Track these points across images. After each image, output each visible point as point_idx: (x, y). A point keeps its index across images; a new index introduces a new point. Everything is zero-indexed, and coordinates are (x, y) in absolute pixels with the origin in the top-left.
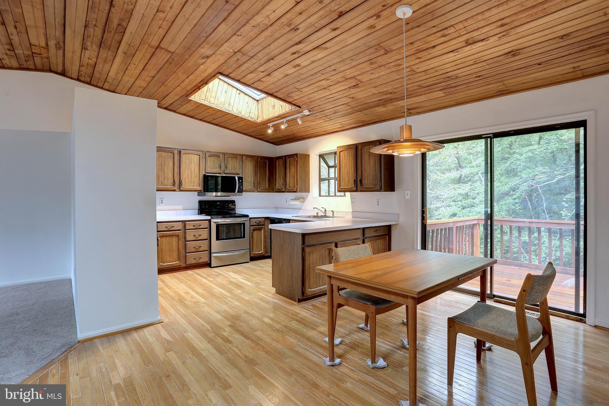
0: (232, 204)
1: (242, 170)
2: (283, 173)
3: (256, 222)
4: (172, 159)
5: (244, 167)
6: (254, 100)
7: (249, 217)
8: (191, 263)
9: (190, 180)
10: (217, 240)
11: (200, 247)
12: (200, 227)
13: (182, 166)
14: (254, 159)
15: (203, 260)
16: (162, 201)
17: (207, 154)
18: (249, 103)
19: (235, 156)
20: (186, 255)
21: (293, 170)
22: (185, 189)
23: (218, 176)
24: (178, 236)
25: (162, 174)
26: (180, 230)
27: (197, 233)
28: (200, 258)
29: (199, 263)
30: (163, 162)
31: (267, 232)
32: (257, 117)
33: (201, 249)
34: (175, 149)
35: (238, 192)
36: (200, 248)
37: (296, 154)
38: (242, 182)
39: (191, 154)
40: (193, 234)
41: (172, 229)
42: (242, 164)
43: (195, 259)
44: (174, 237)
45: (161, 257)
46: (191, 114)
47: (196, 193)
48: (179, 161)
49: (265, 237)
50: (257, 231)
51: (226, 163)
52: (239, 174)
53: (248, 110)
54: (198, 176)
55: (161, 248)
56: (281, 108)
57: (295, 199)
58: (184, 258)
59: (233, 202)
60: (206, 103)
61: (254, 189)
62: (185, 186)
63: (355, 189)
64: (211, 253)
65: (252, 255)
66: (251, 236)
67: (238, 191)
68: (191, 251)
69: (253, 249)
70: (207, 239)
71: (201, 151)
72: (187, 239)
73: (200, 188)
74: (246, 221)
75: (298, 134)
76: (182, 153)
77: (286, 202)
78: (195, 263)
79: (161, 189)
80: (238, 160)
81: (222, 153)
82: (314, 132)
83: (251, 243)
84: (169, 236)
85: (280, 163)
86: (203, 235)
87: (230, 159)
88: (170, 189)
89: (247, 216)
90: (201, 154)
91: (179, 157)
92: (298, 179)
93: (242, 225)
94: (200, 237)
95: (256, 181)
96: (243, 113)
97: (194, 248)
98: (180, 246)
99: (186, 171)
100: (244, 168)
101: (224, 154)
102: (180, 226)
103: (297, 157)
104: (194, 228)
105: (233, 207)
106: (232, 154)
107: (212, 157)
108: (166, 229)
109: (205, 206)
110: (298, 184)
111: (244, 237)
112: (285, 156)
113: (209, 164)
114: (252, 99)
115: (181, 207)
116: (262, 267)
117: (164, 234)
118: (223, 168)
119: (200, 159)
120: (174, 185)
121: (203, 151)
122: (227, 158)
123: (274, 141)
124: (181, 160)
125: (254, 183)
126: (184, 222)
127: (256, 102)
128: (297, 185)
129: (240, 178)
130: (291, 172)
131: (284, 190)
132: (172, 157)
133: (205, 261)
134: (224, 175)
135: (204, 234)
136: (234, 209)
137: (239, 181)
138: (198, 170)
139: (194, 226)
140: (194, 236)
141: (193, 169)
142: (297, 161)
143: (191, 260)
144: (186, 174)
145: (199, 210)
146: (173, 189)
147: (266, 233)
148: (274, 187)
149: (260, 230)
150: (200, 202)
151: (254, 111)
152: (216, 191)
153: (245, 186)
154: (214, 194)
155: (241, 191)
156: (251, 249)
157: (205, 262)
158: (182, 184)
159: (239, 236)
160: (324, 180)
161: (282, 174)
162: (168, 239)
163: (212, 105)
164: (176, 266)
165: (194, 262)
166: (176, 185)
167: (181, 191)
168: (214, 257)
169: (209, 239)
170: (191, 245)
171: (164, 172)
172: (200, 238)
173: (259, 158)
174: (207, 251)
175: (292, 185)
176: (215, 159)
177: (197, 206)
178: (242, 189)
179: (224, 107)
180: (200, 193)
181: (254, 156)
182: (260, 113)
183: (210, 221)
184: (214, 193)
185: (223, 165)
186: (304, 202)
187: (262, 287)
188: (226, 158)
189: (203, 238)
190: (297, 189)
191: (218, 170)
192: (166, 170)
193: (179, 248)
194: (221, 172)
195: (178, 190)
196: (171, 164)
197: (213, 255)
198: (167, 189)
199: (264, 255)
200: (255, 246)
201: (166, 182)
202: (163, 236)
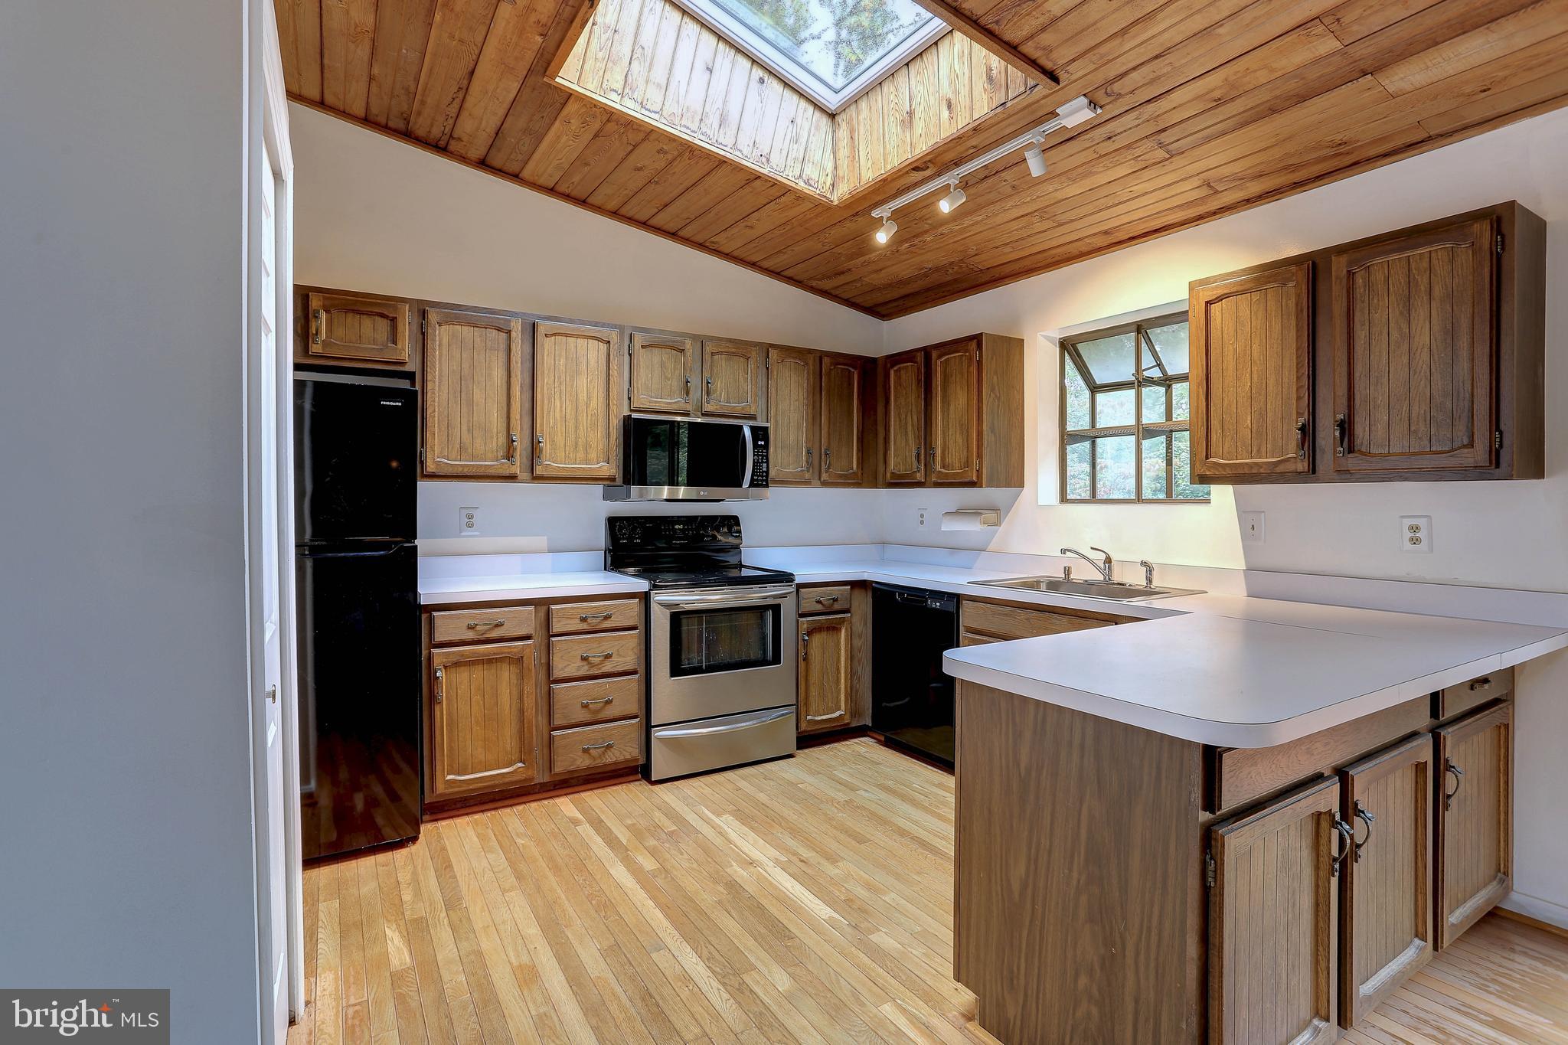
0: (730, 531)
1: (764, 401)
2: (919, 413)
3: (819, 602)
4: (502, 356)
5: (772, 390)
6: (818, 114)
7: (792, 581)
8: (571, 768)
9: (572, 437)
10: (672, 675)
11: (609, 702)
12: (607, 624)
13: (539, 384)
14: (811, 362)
15: (617, 754)
16: (470, 517)
17: (638, 341)
18: (798, 121)
19: (739, 349)
20: (551, 738)
21: (960, 399)
22: (554, 473)
23: (678, 422)
24: (518, 661)
25: (464, 410)
26: (528, 637)
27: (596, 646)
28: (609, 747)
29: (605, 765)
30: (466, 365)
31: (860, 636)
32: (829, 181)
33: (610, 712)
34: (514, 314)
35: (752, 485)
36: (608, 707)
37: (977, 339)
38: (766, 446)
39: (578, 336)
40: (579, 653)
41: (495, 634)
42: (765, 380)
43: (586, 751)
44: (505, 666)
45: (451, 749)
46: (576, 183)
47: (599, 489)
48: (528, 365)
49: (851, 657)
50: (824, 635)
51: (706, 374)
52: (753, 418)
53: (797, 151)
54: (602, 421)
55: (449, 714)
56: (945, 114)
57: (960, 513)
58: (546, 751)
59: (731, 523)
60: (629, 107)
61: (807, 476)
62: (553, 460)
63: (1302, 466)
64: (648, 727)
65: (803, 726)
66: (802, 653)
67: (752, 480)
68: (573, 721)
69: (807, 704)
70: (634, 672)
71: (614, 327)
72: (557, 673)
73: (611, 468)
74: (783, 596)
75: (983, 257)
76: (541, 330)
77: (922, 523)
78: (588, 768)
79: (459, 471)
80: (752, 365)
81: (694, 337)
82: (1054, 243)
83: (801, 681)
84: (482, 662)
85: (903, 377)
86: (619, 655)
87: (721, 361)
88: (492, 472)
89: (784, 578)
90: (614, 337)
91: (528, 349)
92: (985, 433)
93: (769, 614)
94: (607, 663)
95: (817, 445)
96: (777, 160)
97: (585, 706)
98: (529, 702)
99: (558, 403)
100: (774, 395)
101: (701, 341)
102: (525, 621)
103: (979, 346)
104: (584, 626)
105: (731, 540)
106: (730, 340)
107: (656, 351)
108: (470, 635)
109: (631, 538)
110: (986, 452)
111: (776, 660)
112: (927, 351)
113: (642, 376)
114: (811, 109)
115: (542, 541)
116: (853, 789)
117: (461, 654)
118: (696, 394)
119: (609, 355)
120: (509, 455)
121: (621, 328)
122: (713, 354)
123: (879, 298)
124: (539, 357)
125: (809, 453)
126: (543, 604)
127: (824, 120)
128: (979, 456)
129: (760, 433)
130: (952, 407)
131: (920, 477)
132: (503, 346)
133: (628, 756)
134: (699, 420)
135: (624, 651)
136: (737, 547)
137: (755, 445)
138: (601, 400)
139: (584, 620)
140: (584, 659)
141: (583, 397)
142: (980, 363)
143: (571, 759)
144: (558, 415)
145: (610, 551)
146: (507, 473)
147: (857, 643)
148: (881, 468)
149: (833, 628)
150: (613, 522)
151: (818, 157)
152: (673, 482)
153: (780, 461)
154: (665, 491)
155: (761, 480)
156: (800, 706)
157: (627, 761)
158: (541, 451)
159: (754, 654)
160: (1077, 437)
161: (913, 419)
162: (478, 673)
163: (653, 115)
164: (512, 783)
165: (582, 762)
166: (517, 455)
167: (537, 479)
168: (665, 741)
169: (642, 670)
170: (571, 698)
171: (471, 403)
172: (608, 667)
173: (826, 360)
174: (636, 717)
175: (956, 457)
176: (666, 355)
177: (600, 536)
178: (767, 472)
179: (704, 129)
180: (611, 488)
181: (810, 351)
182: (844, 164)
183: (645, 597)
184: (666, 487)
185: (695, 382)
186: (998, 523)
187: (884, 939)
188: (707, 357)
189: (620, 669)
190: (979, 472)
191: (675, 401)
192: (478, 396)
193: (521, 711)
194: (689, 408)
195: (526, 476)
196: (498, 374)
197: (658, 734)
198: (481, 471)
199: (848, 724)
200: (814, 692)
201: (479, 442)
202: (457, 664)
